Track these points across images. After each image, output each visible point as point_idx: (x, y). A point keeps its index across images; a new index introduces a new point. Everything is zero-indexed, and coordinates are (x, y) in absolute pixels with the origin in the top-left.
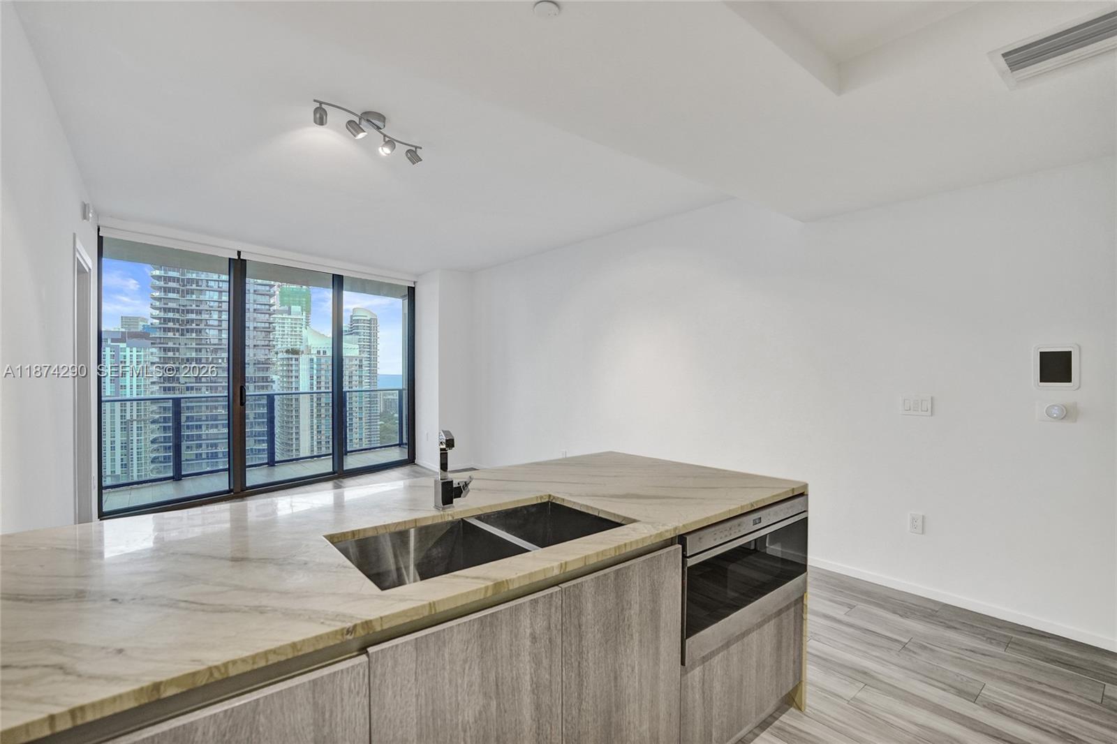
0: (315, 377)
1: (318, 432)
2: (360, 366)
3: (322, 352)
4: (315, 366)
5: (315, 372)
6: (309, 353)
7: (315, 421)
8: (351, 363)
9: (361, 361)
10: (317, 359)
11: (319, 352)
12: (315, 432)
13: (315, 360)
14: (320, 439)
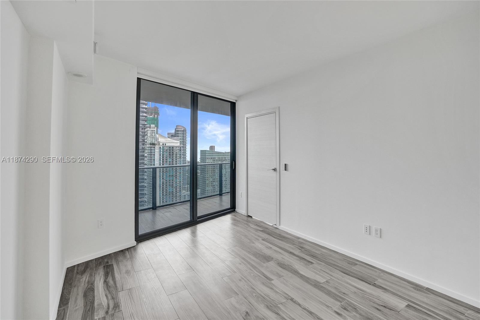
0: (161, 155)
1: (162, 178)
2: (180, 150)
3: (164, 144)
4: (162, 150)
5: (162, 153)
6: (159, 145)
7: (161, 174)
8: (176, 149)
9: (180, 148)
10: (162, 147)
11: (163, 144)
12: (161, 179)
13: (162, 148)
14: (163, 181)
